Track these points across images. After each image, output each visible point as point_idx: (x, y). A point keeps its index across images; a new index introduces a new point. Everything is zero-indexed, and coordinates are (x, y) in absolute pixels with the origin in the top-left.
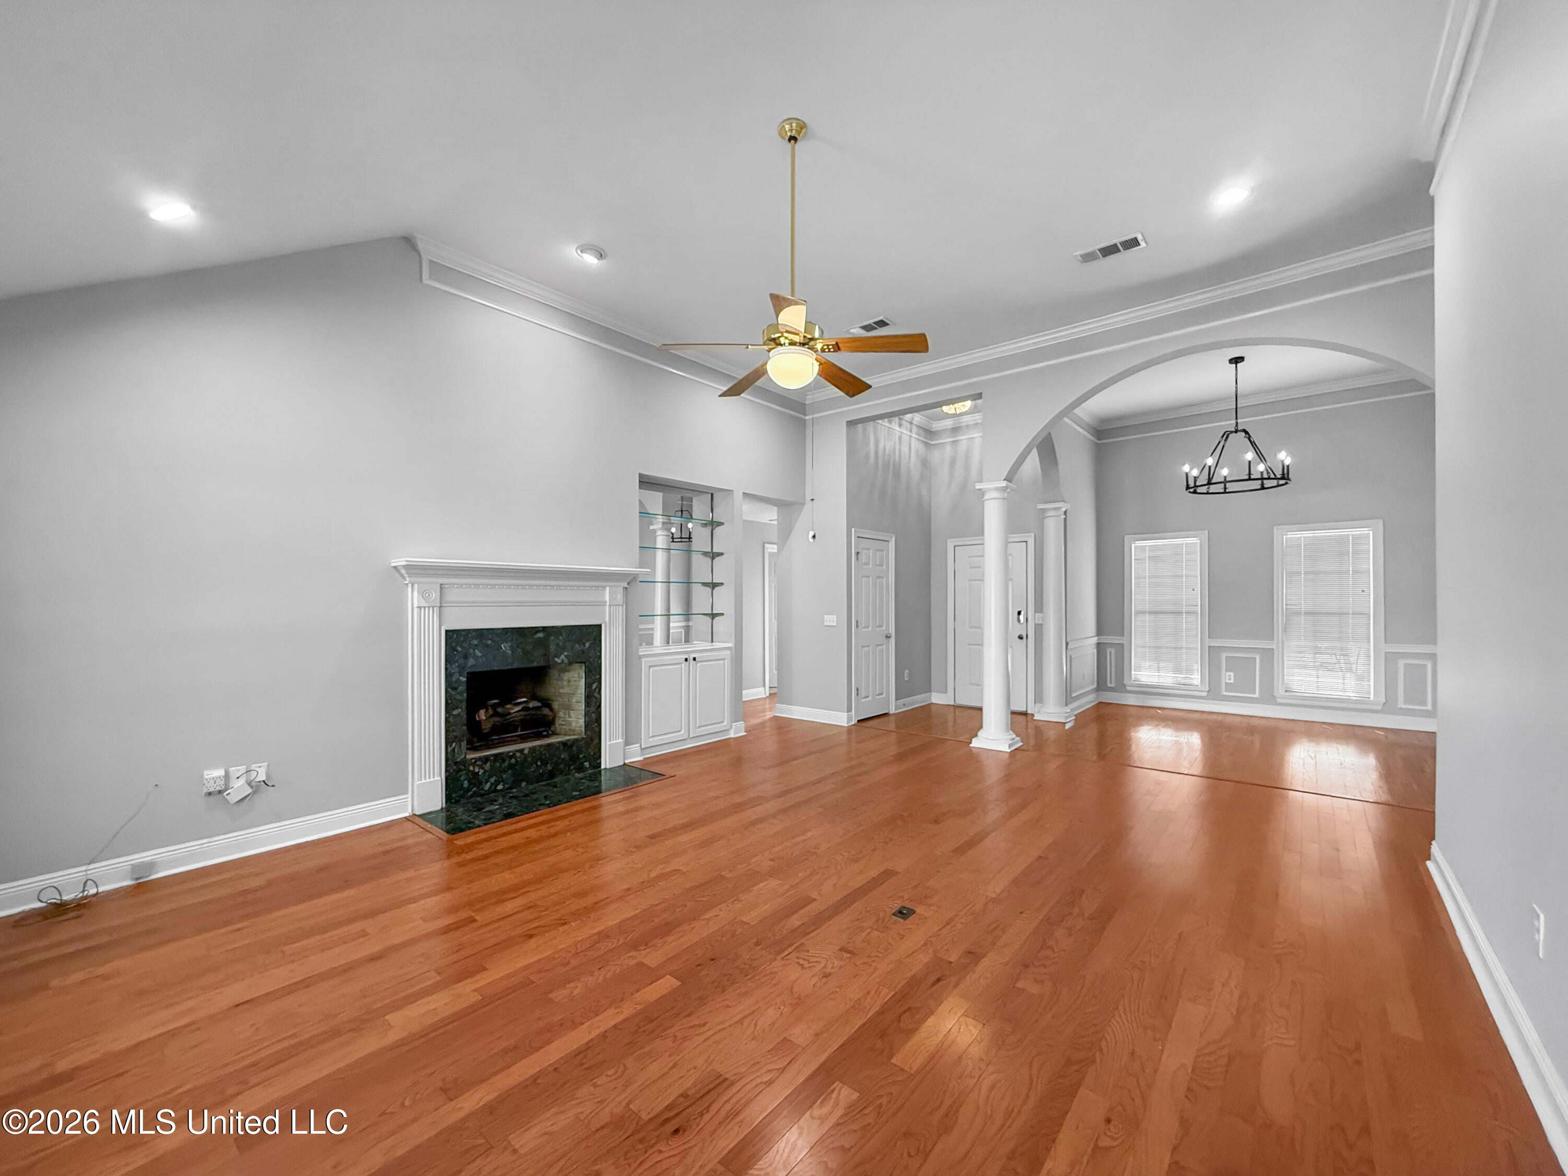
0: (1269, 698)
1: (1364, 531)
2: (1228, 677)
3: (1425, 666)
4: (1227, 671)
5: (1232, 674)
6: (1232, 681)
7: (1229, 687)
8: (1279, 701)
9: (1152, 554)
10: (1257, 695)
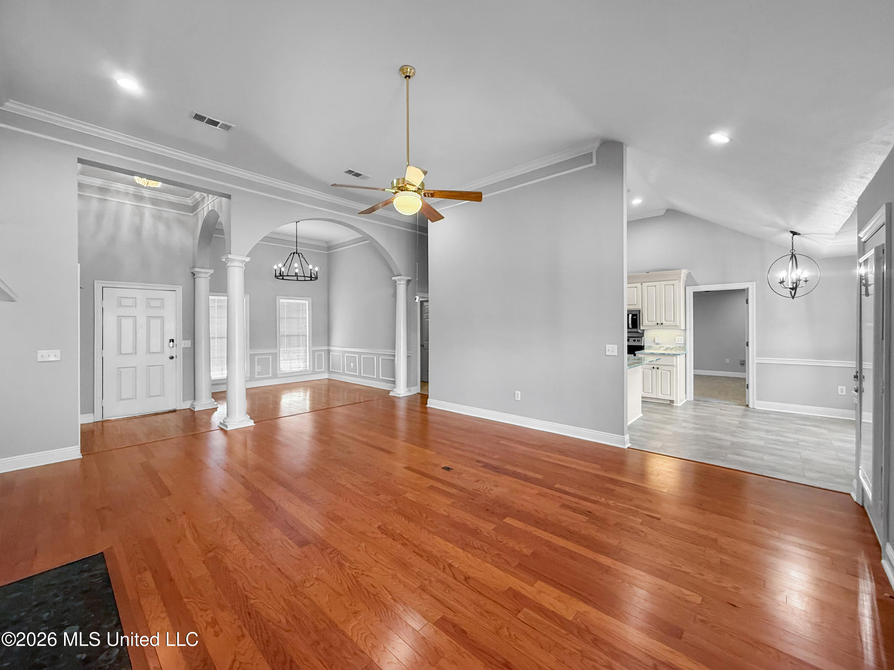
0: (275, 376)
1: (304, 302)
2: (258, 368)
3: (322, 354)
4: (258, 365)
5: (260, 367)
6: (260, 370)
7: (259, 373)
8: (279, 376)
9: (219, 304)
10: (270, 375)
